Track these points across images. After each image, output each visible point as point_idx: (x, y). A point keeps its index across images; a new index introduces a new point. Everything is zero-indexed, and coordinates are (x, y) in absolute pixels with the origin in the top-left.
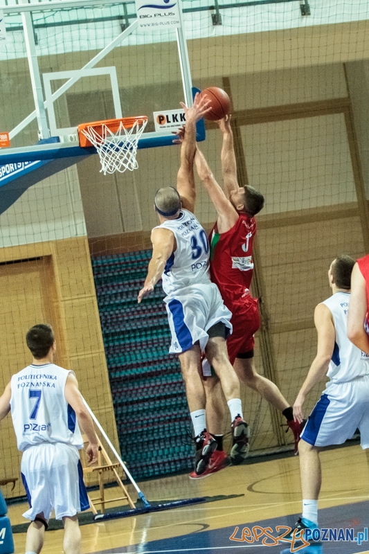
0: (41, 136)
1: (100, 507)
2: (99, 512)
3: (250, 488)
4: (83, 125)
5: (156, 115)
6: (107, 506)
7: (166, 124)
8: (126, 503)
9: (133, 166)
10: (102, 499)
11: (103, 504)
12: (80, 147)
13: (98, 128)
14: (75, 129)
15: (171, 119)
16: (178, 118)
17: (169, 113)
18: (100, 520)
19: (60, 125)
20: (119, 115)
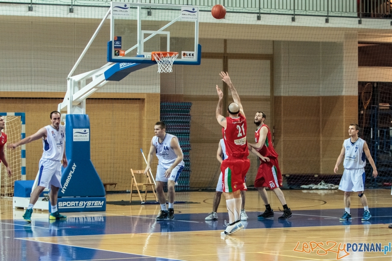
0: (138, 54)
1: (144, 199)
2: (143, 201)
3: (204, 201)
4: (154, 52)
5: (183, 52)
6: (147, 199)
7: (186, 57)
8: (154, 199)
9: (170, 71)
10: (146, 196)
11: (146, 198)
12: (151, 60)
13: (159, 54)
14: (151, 53)
15: (188, 55)
16: (191, 55)
17: (188, 53)
18: (143, 204)
19: (145, 51)
20: (168, 51)
